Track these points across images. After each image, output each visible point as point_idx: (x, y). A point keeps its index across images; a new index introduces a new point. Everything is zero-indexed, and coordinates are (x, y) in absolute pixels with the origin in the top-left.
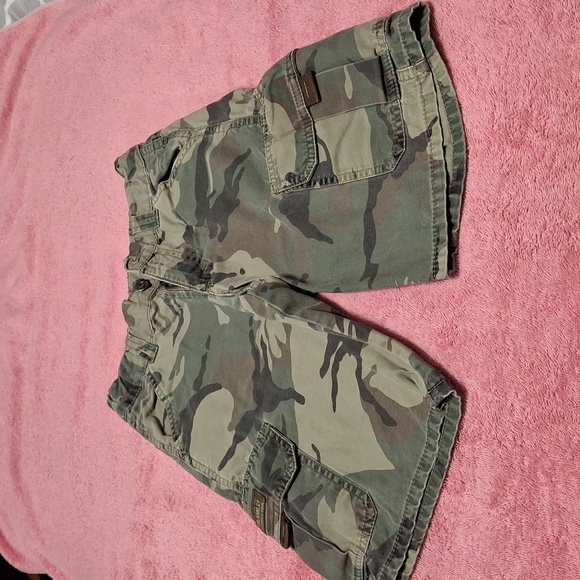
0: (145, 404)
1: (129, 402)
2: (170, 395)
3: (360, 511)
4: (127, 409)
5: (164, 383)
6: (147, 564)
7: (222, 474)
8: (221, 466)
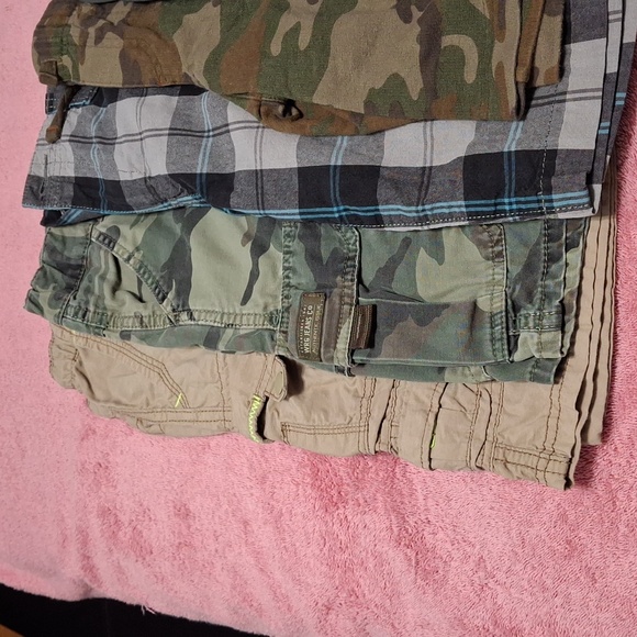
0: (103, 278)
1: (70, 288)
2: (137, 249)
3: (480, 236)
4: (71, 297)
5: (125, 238)
6: (104, 513)
7: (247, 309)
8: (246, 299)
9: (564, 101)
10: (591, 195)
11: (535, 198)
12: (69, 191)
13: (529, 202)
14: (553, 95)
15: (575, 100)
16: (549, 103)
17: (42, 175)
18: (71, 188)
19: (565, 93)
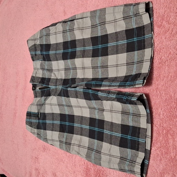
9: (143, 62)
10: (144, 82)
11: (133, 82)
12: (40, 80)
13: (132, 83)
14: (141, 61)
15: (145, 62)
16: (140, 63)
17: (35, 76)
18: (40, 79)
19: (143, 60)
